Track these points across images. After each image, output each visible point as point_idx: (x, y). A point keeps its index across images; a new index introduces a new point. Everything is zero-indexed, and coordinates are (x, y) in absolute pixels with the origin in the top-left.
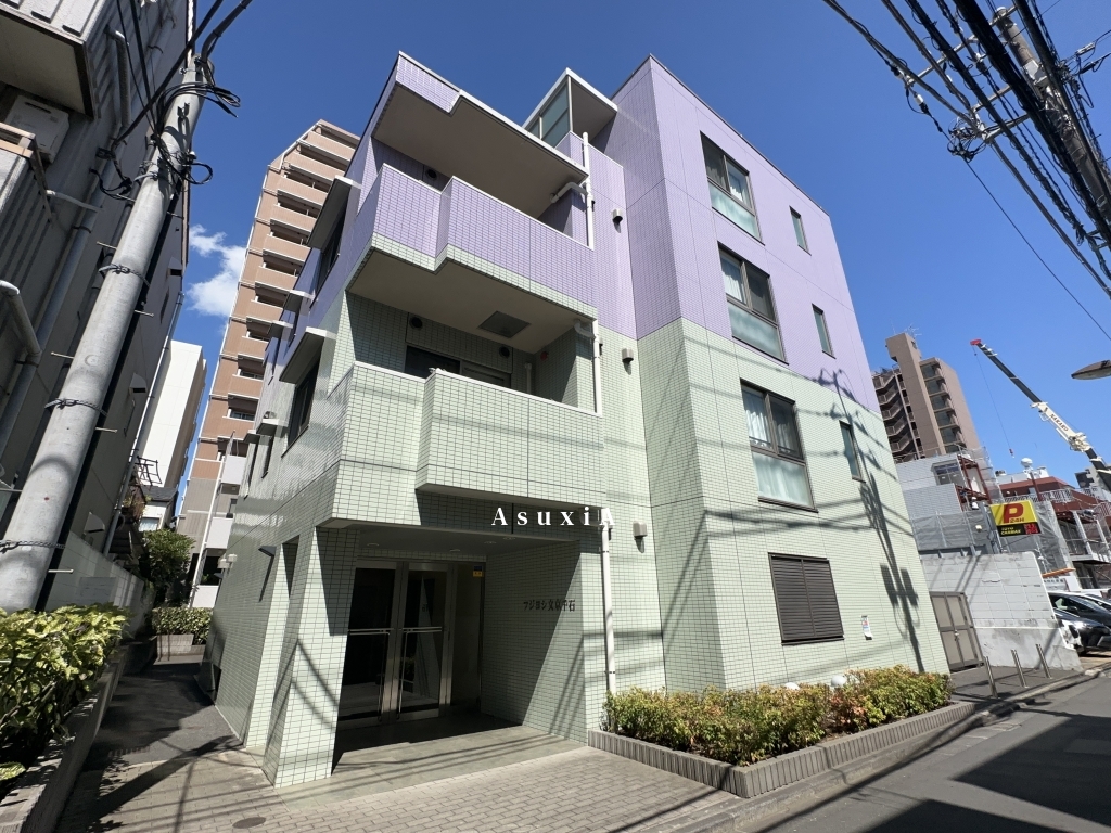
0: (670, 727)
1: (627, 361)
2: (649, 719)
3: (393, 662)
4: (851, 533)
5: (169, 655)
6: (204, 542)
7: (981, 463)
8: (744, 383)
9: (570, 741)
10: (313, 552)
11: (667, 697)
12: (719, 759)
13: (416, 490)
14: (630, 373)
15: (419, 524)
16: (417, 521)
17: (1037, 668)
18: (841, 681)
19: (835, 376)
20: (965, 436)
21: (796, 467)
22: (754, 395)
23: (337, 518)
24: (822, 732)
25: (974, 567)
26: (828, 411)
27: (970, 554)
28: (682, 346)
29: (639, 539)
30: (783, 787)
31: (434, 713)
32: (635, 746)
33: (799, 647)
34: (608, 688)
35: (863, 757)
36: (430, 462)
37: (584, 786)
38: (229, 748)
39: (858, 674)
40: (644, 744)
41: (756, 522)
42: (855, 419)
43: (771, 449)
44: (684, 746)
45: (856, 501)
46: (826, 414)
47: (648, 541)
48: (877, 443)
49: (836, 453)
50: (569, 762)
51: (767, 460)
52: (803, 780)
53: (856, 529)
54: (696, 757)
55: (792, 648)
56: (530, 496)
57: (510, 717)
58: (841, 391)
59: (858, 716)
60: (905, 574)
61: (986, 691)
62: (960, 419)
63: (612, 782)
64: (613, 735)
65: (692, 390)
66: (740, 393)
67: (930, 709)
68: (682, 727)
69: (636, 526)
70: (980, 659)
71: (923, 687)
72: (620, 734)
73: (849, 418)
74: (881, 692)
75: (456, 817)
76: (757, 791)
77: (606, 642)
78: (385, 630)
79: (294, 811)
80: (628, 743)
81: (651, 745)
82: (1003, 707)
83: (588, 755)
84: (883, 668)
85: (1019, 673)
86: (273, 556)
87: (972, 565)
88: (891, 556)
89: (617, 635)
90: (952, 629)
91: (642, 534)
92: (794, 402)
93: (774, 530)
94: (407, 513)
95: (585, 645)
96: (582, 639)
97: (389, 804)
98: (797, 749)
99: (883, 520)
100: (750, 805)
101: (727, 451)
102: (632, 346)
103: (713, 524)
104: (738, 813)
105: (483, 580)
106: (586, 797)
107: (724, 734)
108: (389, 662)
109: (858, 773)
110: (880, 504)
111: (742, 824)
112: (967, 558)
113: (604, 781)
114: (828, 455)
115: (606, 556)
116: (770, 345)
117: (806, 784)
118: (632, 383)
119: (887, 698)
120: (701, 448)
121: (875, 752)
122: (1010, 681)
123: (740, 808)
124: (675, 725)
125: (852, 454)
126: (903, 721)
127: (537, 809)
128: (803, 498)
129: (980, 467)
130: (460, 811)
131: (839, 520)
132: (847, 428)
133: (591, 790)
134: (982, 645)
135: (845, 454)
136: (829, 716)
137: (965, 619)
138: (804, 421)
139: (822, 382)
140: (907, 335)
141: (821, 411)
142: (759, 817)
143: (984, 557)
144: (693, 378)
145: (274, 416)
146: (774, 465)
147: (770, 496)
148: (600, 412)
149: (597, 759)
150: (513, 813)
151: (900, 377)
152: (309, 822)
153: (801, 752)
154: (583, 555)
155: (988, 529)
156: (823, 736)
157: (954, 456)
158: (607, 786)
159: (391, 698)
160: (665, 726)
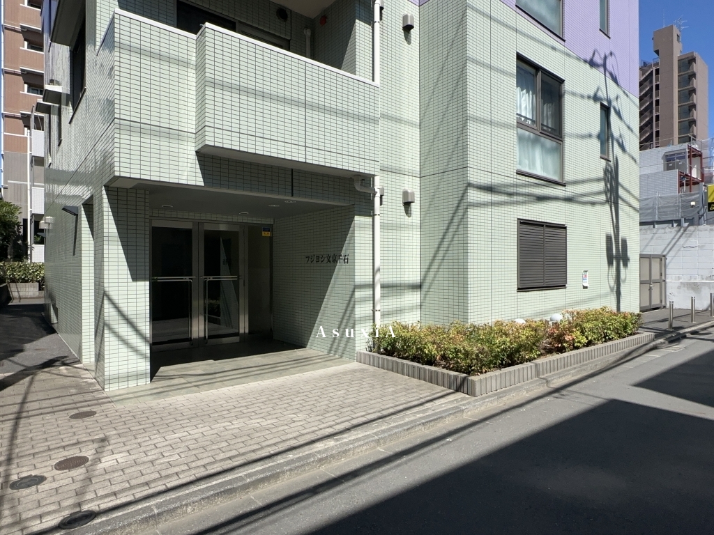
0: (421, 349)
1: (408, 29)
2: (405, 344)
3: (198, 303)
4: (589, 208)
5: (20, 298)
6: (29, 210)
7: (705, 153)
8: (520, 57)
9: (344, 359)
10: (105, 209)
11: (421, 328)
12: (457, 371)
13: (196, 152)
14: (409, 43)
15: (202, 184)
16: (199, 181)
17: (706, 310)
18: (558, 317)
19: (605, 58)
20: (698, 130)
21: (554, 144)
22: (528, 71)
23: (120, 177)
24: (539, 353)
25: (681, 236)
26: (592, 94)
27: (679, 225)
28: (464, 15)
29: (407, 205)
30: (503, 389)
31: (236, 339)
32: (393, 362)
33: (530, 293)
34: (374, 322)
35: (566, 369)
36: (207, 124)
37: (351, 389)
38: (64, 364)
39: (572, 313)
40: (400, 361)
41: (510, 194)
42: (614, 103)
43: (535, 126)
44: (431, 362)
45: (598, 180)
46: (589, 97)
47: (415, 207)
48: (629, 127)
49: (590, 136)
50: (341, 373)
51: (529, 136)
52: (519, 385)
53: (593, 204)
54: (439, 369)
55: (525, 293)
56: (308, 161)
57: (297, 342)
58: (608, 74)
59: (567, 342)
60: (624, 242)
61: (665, 326)
62: (699, 114)
63: (372, 386)
64: (376, 354)
65: (470, 65)
66: (514, 70)
67: (621, 337)
68: (431, 349)
69: (405, 194)
70: (663, 304)
71: (620, 322)
72: (382, 354)
73: (609, 102)
74: (588, 326)
75: (249, 410)
76: (484, 391)
77: (374, 291)
78: (188, 277)
79: (119, 406)
80: (388, 360)
81: (405, 362)
82: (675, 336)
83: (356, 368)
84: (591, 309)
85: (692, 314)
86: (77, 215)
87: (680, 234)
88: (616, 227)
89: (383, 287)
90: (649, 282)
91: (410, 201)
92: (562, 81)
93: (524, 203)
94: (189, 174)
95: (356, 293)
96: (354, 289)
97: (197, 402)
98: (518, 364)
99: (617, 197)
100: (476, 401)
101: (495, 129)
102: (413, 12)
103: (474, 196)
104: (467, 406)
105: (271, 238)
106: (352, 396)
107: (464, 354)
108: (195, 303)
109: (561, 380)
110: (617, 183)
111: (469, 413)
112: (677, 229)
113: (367, 385)
114: (583, 137)
115: (377, 218)
116: (550, 19)
117: (521, 387)
118: (411, 53)
119: (591, 330)
120: (470, 125)
121: (576, 366)
122: (683, 319)
123: (469, 403)
124: (425, 348)
125: (605, 136)
126: (600, 345)
127: (313, 404)
128: (555, 173)
129: (703, 156)
130: (252, 406)
131: (582, 195)
132: (606, 110)
133: (356, 392)
134: (668, 294)
135: (599, 137)
136: (545, 342)
137: (661, 275)
138: (568, 101)
139: (592, 64)
140: (675, 27)
141: (586, 94)
142: (482, 408)
143: (691, 228)
144: (472, 51)
145: (58, 83)
146: (535, 141)
147: (526, 170)
148: (377, 82)
149: (363, 370)
150: (294, 407)
151: (657, 71)
152: (131, 414)
153: (520, 366)
154: (357, 218)
155: (701, 205)
156: (539, 356)
157: (685, 146)
158: (369, 389)
159: (198, 328)
160: (417, 349)
